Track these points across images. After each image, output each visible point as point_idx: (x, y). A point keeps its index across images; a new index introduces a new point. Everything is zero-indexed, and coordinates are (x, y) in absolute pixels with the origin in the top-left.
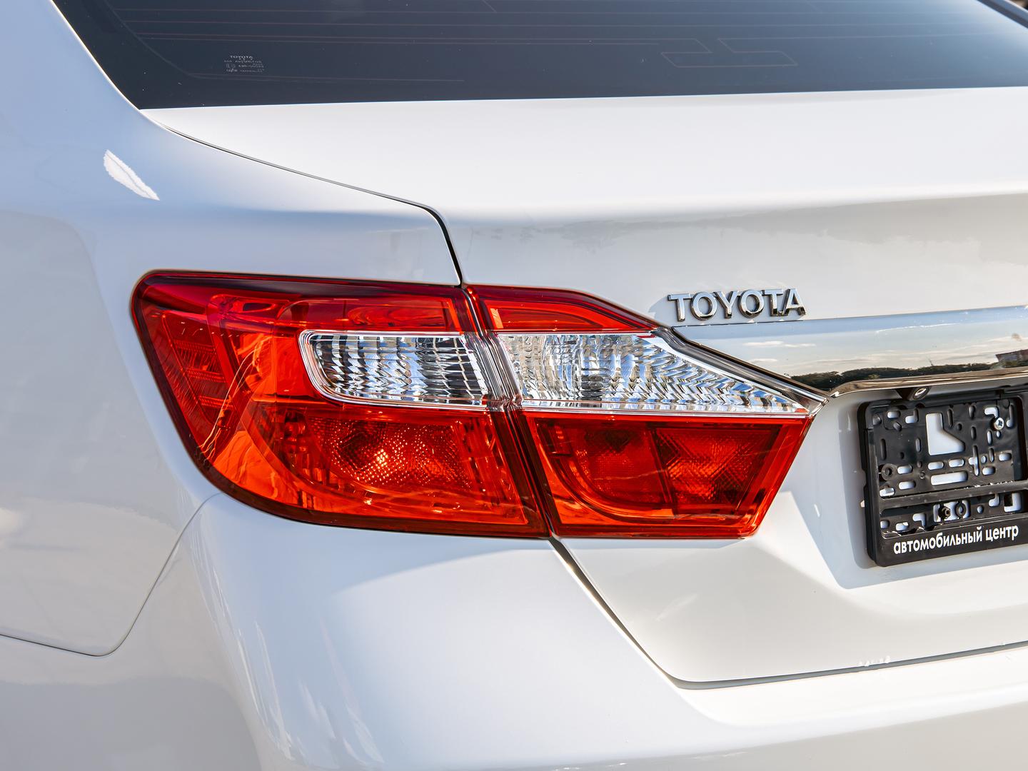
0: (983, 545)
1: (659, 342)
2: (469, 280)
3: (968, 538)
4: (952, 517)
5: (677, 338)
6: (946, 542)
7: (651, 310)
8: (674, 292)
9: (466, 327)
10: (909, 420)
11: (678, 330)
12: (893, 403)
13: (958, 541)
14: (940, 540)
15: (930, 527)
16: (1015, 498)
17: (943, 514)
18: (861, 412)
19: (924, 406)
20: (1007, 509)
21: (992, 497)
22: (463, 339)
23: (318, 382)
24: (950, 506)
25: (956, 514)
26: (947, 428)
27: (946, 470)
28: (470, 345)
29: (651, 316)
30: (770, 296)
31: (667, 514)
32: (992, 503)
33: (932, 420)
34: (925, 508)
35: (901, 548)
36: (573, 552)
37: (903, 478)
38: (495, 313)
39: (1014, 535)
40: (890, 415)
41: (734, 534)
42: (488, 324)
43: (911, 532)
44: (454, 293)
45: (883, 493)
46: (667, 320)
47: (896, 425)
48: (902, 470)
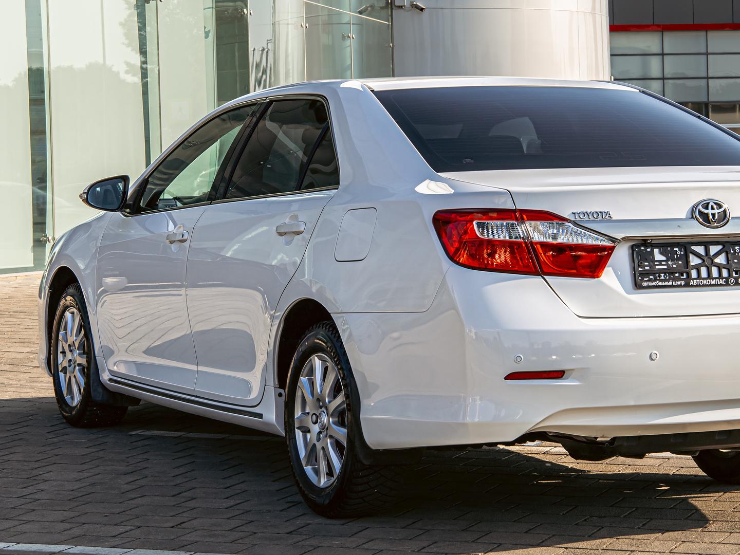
0: (672, 286)
1: (570, 224)
2: (517, 208)
3: (667, 283)
4: (662, 278)
5: (575, 223)
6: (660, 284)
7: (568, 216)
8: (574, 211)
9: (517, 219)
10: (649, 250)
11: (576, 222)
12: (642, 245)
13: (664, 284)
14: (658, 283)
15: (655, 280)
16: (685, 274)
17: (660, 276)
18: (632, 247)
19: (653, 246)
20: (682, 277)
21: (677, 273)
22: (516, 223)
23: (478, 234)
24: (662, 275)
25: (664, 277)
26: (661, 253)
27: (661, 264)
28: (518, 224)
29: (568, 218)
30: (602, 213)
31: (575, 271)
32: (677, 275)
33: (656, 251)
34: (654, 274)
35: (645, 284)
36: (547, 279)
37: (647, 266)
38: (525, 216)
39: (683, 284)
40: (642, 248)
41: (594, 277)
42: (522, 219)
43: (650, 280)
44: (514, 211)
45: (640, 269)
46: (572, 219)
47: (644, 251)
48: (646, 264)
